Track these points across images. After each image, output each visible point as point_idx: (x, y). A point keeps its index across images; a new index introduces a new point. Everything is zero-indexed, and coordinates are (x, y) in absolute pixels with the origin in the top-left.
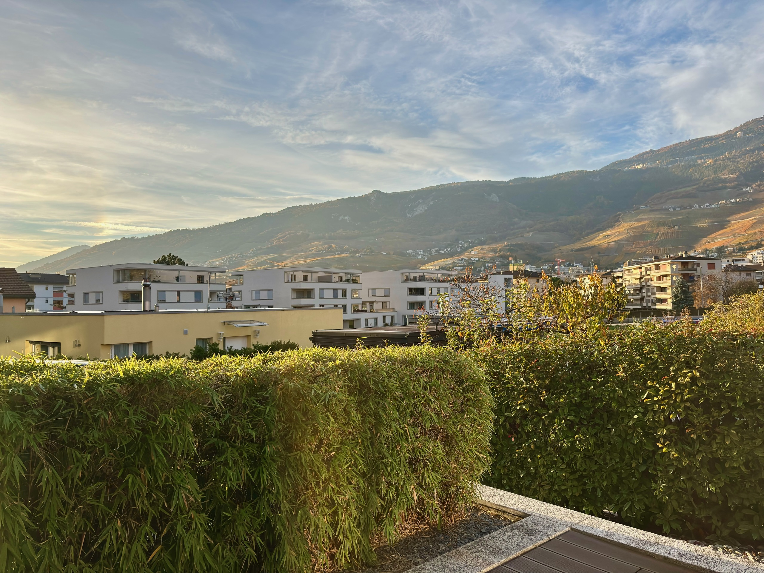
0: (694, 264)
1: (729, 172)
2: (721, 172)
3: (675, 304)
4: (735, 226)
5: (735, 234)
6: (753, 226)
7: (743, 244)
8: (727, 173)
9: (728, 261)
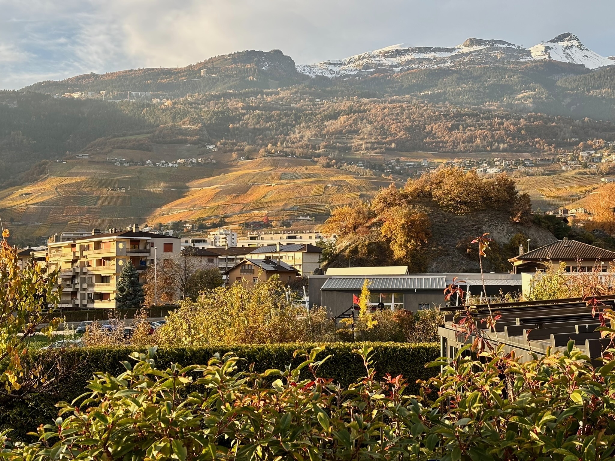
0: (147, 243)
1: (190, 122)
2: (181, 119)
3: (120, 302)
4: (196, 196)
5: (195, 205)
6: (216, 196)
7: (204, 220)
8: (188, 122)
9: (187, 242)
